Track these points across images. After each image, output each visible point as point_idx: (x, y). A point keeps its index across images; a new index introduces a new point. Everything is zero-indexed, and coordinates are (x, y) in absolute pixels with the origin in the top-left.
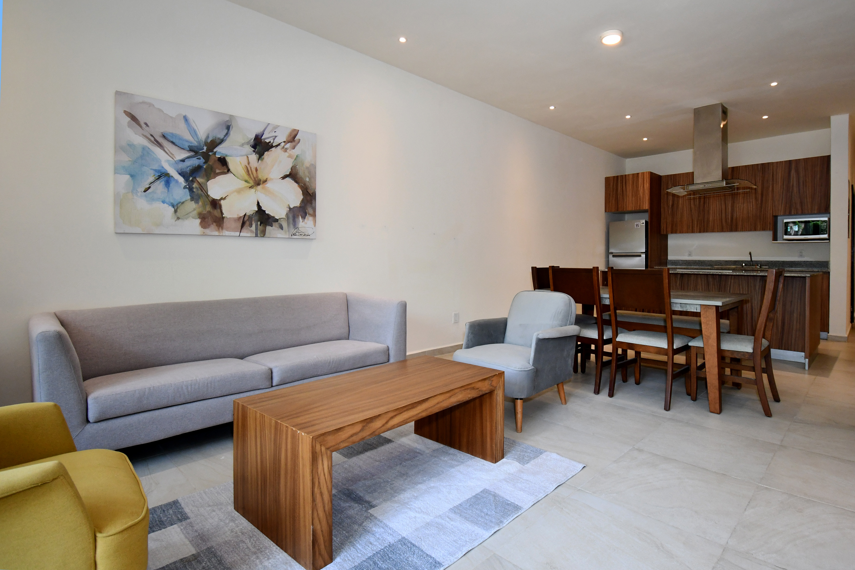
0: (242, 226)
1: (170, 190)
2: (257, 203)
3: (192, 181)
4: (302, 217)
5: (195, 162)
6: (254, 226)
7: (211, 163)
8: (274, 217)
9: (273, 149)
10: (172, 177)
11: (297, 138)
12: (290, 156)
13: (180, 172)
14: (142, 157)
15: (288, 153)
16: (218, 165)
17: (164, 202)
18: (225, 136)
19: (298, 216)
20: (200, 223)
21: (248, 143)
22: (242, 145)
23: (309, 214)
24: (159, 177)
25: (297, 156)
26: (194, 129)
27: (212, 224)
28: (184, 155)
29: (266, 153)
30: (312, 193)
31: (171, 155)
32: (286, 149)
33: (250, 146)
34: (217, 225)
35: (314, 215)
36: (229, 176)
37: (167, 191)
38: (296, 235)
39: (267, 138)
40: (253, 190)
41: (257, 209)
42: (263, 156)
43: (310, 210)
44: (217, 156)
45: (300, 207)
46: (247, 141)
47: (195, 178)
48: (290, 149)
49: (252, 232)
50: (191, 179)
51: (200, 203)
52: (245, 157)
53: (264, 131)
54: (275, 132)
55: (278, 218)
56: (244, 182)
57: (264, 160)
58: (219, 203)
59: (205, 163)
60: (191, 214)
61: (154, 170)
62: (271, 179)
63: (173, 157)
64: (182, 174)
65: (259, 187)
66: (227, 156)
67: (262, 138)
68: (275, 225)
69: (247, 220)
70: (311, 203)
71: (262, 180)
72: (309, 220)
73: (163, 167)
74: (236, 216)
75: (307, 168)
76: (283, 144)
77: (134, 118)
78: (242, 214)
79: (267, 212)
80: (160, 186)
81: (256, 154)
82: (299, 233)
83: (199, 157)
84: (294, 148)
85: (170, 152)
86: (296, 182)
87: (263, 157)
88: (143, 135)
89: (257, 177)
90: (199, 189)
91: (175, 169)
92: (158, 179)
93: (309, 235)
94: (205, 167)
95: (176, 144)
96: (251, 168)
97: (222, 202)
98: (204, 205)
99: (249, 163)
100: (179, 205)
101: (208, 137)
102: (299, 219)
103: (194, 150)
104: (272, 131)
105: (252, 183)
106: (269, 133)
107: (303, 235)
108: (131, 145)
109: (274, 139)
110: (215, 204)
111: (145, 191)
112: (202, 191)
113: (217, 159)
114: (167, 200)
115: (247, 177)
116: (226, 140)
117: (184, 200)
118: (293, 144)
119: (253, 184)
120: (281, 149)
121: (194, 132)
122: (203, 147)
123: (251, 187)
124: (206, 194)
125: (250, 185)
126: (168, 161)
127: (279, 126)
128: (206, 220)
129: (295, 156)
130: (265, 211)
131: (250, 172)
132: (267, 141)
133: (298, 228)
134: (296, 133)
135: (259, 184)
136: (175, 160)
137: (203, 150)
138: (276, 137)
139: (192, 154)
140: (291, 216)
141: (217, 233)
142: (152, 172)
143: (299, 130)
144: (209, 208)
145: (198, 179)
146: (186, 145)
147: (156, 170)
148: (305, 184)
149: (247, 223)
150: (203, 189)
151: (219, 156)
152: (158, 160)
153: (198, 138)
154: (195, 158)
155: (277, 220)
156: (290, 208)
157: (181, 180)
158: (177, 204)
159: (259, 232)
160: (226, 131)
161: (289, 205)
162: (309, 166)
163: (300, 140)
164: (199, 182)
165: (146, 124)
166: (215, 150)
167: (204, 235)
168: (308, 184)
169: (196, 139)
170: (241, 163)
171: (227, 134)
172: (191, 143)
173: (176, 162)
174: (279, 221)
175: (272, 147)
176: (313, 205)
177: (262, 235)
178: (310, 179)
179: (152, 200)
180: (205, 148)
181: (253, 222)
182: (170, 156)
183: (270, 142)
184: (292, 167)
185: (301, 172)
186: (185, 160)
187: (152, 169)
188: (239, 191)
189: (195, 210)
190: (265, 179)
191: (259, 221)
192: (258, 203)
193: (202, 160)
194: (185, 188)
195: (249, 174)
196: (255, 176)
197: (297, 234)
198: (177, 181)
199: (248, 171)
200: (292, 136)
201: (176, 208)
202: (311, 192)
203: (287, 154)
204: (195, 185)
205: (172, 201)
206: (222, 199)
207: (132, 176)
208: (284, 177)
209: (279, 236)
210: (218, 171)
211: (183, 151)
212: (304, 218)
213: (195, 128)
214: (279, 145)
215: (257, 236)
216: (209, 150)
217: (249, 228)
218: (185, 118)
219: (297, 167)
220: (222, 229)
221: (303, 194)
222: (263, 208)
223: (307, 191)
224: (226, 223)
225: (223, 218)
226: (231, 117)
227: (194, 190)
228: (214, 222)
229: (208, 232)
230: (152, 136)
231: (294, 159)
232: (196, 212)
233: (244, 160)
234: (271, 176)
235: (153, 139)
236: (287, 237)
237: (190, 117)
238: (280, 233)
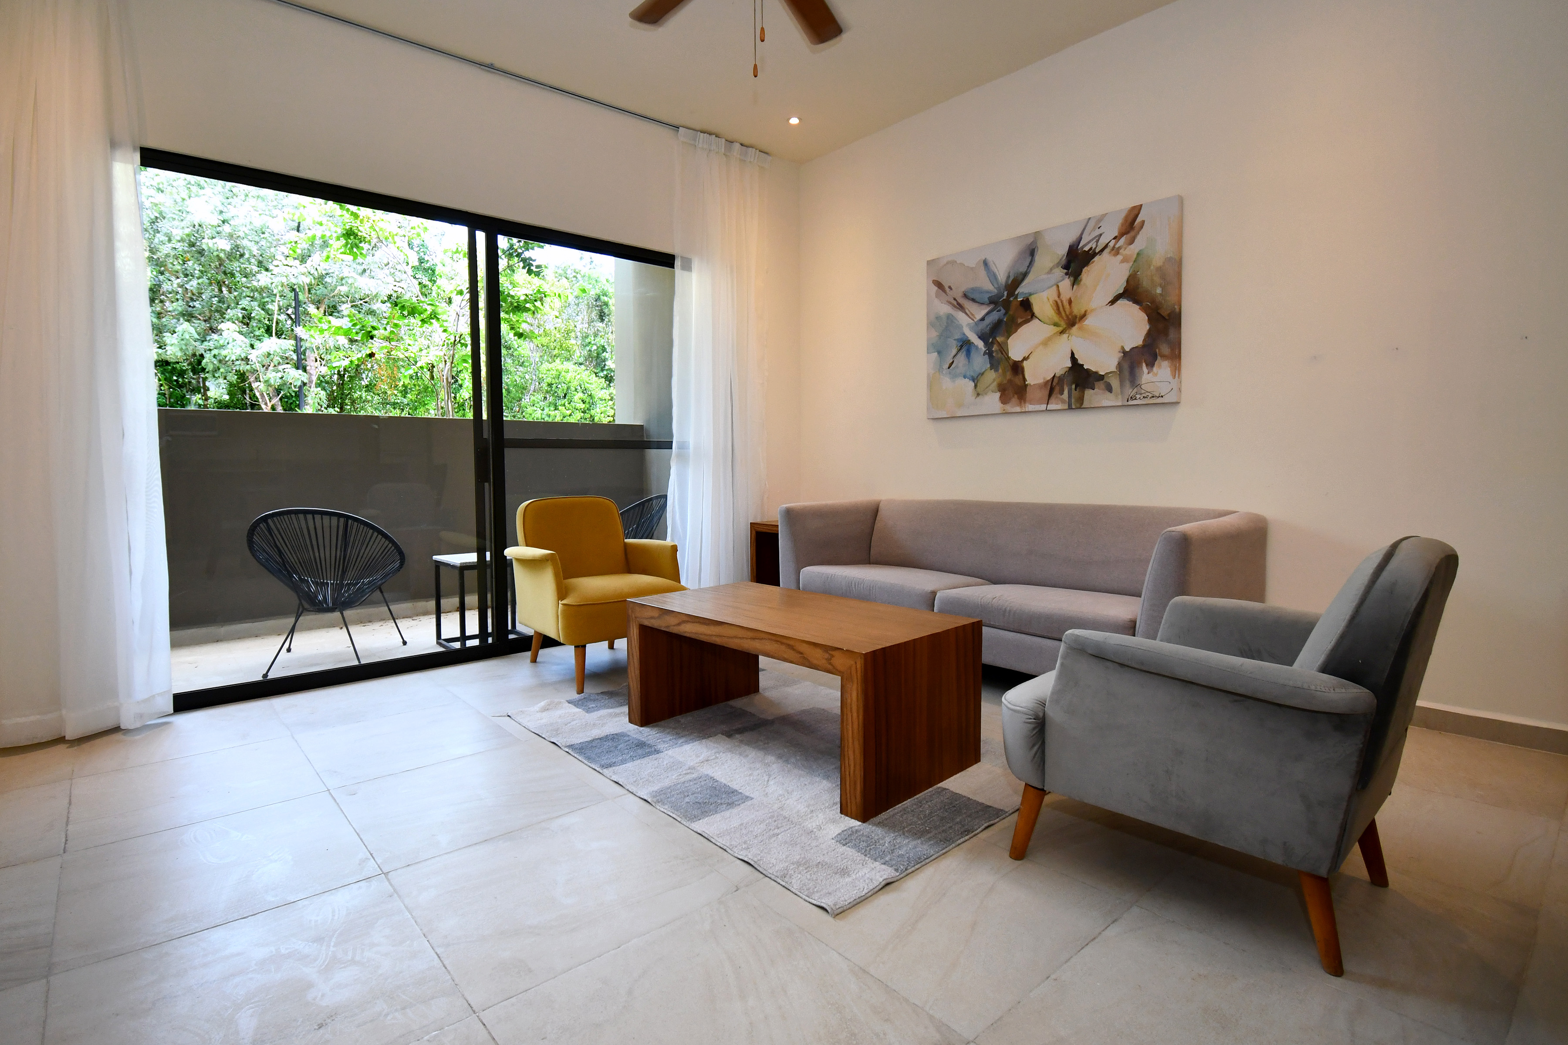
0: (1050, 395)
1: (970, 360)
2: (1070, 356)
3: (992, 342)
4: (1147, 365)
5: (995, 316)
6: (1066, 392)
7: (1011, 313)
8: (1096, 373)
9: (1096, 259)
10: (973, 343)
11: (1139, 220)
12: (1128, 259)
13: (980, 334)
14: (947, 328)
15: (1122, 255)
16: (1020, 312)
17: (965, 377)
18: (1028, 267)
19: (1140, 364)
20: (1000, 397)
21: (1057, 265)
22: (1052, 270)
23: (1161, 357)
24: (961, 347)
25: (1138, 254)
26: (994, 273)
27: (1014, 396)
28: (984, 310)
29: (1085, 270)
30: (1172, 315)
31: (970, 316)
32: (1119, 248)
33: (1063, 268)
34: (1019, 398)
35: (1175, 356)
36: (1035, 322)
37: (968, 363)
38: (1135, 399)
39: (1086, 245)
40: (1065, 336)
41: (1070, 365)
42: (1081, 276)
43: (1164, 349)
44: (1019, 300)
45: (1144, 346)
46: (1056, 261)
47: (994, 338)
48: (1124, 246)
49: (1063, 401)
50: (991, 339)
51: (1000, 371)
52: (1055, 288)
53: (1083, 233)
54: (1099, 228)
55: (1102, 373)
56: (1052, 327)
57: (1082, 283)
58: (1021, 366)
59: (1005, 314)
60: (991, 388)
61: (956, 340)
62: (1093, 310)
63: (974, 318)
64: (982, 337)
65: (1075, 329)
66: (1031, 294)
67: (1079, 247)
68: (1100, 385)
69: (1058, 384)
70: (1170, 335)
71: (1078, 316)
72: (1163, 369)
73: (964, 334)
74: (1041, 381)
75: (1159, 269)
76: (1111, 244)
77: (939, 285)
78: (1050, 377)
79: (1085, 367)
80: (961, 358)
81: (1069, 277)
82: (1141, 394)
83: (999, 308)
84: (1132, 241)
85: (971, 313)
86: (1136, 302)
87: (1079, 278)
88: (947, 301)
89: (1071, 313)
90: (999, 352)
91: (976, 333)
92: (960, 349)
93: (1162, 397)
94: (1005, 319)
95: (976, 300)
96: (1062, 302)
97: (1025, 363)
98: (1005, 373)
99: (1059, 295)
100: (979, 378)
101: (1008, 277)
102: (1142, 367)
103: (994, 301)
104: (1094, 229)
105: (1063, 325)
106: (1090, 234)
107: (1149, 397)
108: (938, 318)
109: (1098, 241)
110: (1017, 368)
111: (949, 368)
112: (1002, 354)
113: (1019, 303)
114: (968, 374)
115: (1056, 318)
116: (1030, 272)
117: (983, 370)
118: (1132, 234)
119: (1065, 326)
120: (1110, 252)
121: (993, 276)
122: (1003, 293)
123: (1062, 332)
124: (1006, 357)
125: (1060, 329)
126: (968, 325)
127: (1104, 216)
128: (1007, 392)
129: (1135, 256)
130: (1083, 365)
131: (1061, 308)
132: (1086, 249)
133: (1140, 385)
134: (1136, 212)
135: (1073, 324)
136: (976, 320)
137: (1003, 297)
138: (1101, 235)
139: (992, 306)
140: (1126, 366)
141: (1018, 409)
142: (955, 342)
143: (1142, 205)
144: (1009, 375)
145: (998, 339)
146: (987, 298)
147: (958, 340)
148: (1153, 302)
149: (1057, 389)
150: (1004, 350)
151: (1022, 299)
152: (960, 327)
153: (998, 283)
154: (994, 312)
155: (1101, 378)
156: (1125, 353)
157: (982, 346)
158: (977, 377)
159: (1073, 400)
160: (1029, 259)
161: (1123, 348)
163: (1144, 221)
164: (999, 342)
165: (950, 288)
166: (1016, 293)
167: (1005, 413)
168: (1160, 299)
169: (996, 286)
170: (1049, 300)
171: (1031, 262)
172: (992, 292)
173: (977, 323)
174: (1106, 379)
175: (1095, 254)
176: (1175, 336)
177: (1079, 406)
178: (1163, 288)
179: (954, 377)
180: (1006, 293)
181: (1066, 386)
182: (970, 318)
183: (1091, 249)
184: (1129, 276)
185: (1146, 281)
186: (985, 318)
187: (954, 339)
188: (1046, 343)
189: (994, 380)
190: (1083, 312)
191: (1074, 383)
192: (1073, 354)
193: (1003, 311)
194: (985, 354)
195: (1059, 313)
196: (1068, 313)
197: (1138, 396)
198: (977, 347)
199: (1058, 309)
200: (1130, 220)
201: (976, 381)
202: (1165, 313)
203: (1120, 257)
204: (995, 348)
205: (972, 374)
206: (1025, 359)
207: (939, 353)
209: (1106, 403)
210: (1020, 321)
211: (984, 307)
212: (1151, 365)
213: (996, 270)
214: (1106, 246)
215: (1070, 408)
216: (1009, 296)
217: (1059, 395)
218: (985, 263)
219: (1138, 273)
220: (1025, 402)
221: (1150, 320)
222: (1080, 362)
223: (1159, 314)
224: (1030, 394)
225: (1026, 386)
226: (1037, 235)
227: (994, 355)
228: (1016, 393)
229: (1009, 408)
230: (955, 299)
231: (1132, 263)
232: (995, 383)
233: (1051, 294)
234: (1093, 305)
235: (955, 303)
236: (1120, 404)
237: (990, 259)
238: (1107, 400)
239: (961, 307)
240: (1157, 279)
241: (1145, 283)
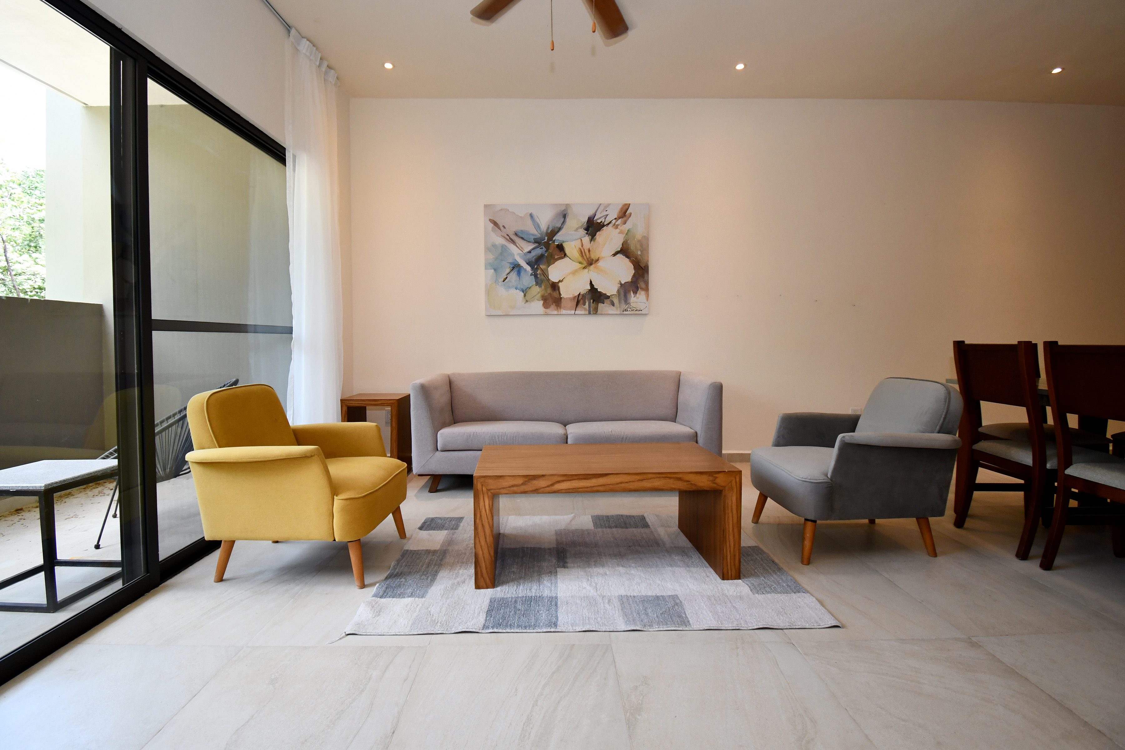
0: (577, 305)
1: (520, 278)
2: (589, 283)
3: (537, 268)
4: (633, 291)
5: (539, 252)
6: (587, 304)
7: (550, 251)
8: (605, 294)
9: (605, 228)
10: (522, 267)
11: (628, 212)
12: (621, 232)
13: (527, 262)
14: (501, 254)
16: (557, 251)
17: (516, 289)
18: (562, 224)
19: (629, 291)
20: (543, 304)
21: (581, 227)
22: (577, 229)
23: (641, 289)
24: (513, 268)
25: (628, 231)
26: (537, 223)
27: (552, 304)
28: (531, 246)
29: (598, 233)
30: (644, 267)
31: (521, 249)
32: (618, 225)
33: (584, 229)
34: (556, 306)
35: (647, 289)
36: (566, 260)
37: (518, 280)
38: (627, 311)
39: (599, 218)
40: (586, 270)
41: (589, 288)
42: (595, 237)
43: (642, 284)
44: (555, 244)
45: (631, 282)
46: (580, 225)
47: (539, 265)
48: (621, 225)
49: (585, 309)
50: (536, 267)
51: (543, 287)
52: (580, 240)
53: (596, 212)
54: (606, 211)
55: (609, 295)
56: (578, 263)
57: (596, 240)
58: (557, 286)
59: (546, 251)
60: (536, 297)
61: (509, 263)
62: (603, 258)
63: (523, 250)
64: (529, 263)
65: (592, 267)
66: (563, 242)
67: (594, 219)
68: (607, 301)
69: (582, 298)
70: (643, 277)
71: (594, 260)
72: (641, 295)
73: (516, 260)
74: (571, 296)
75: (639, 241)
76: (614, 221)
77: (495, 223)
78: (577, 294)
79: (599, 290)
80: (513, 275)
81: (588, 236)
83: (542, 247)
84: (625, 223)
85: (520, 246)
86: (627, 257)
88: (502, 236)
89: (590, 257)
90: (542, 275)
91: (524, 260)
92: (512, 270)
93: (641, 310)
94: (546, 255)
95: (525, 239)
96: (584, 249)
97: (560, 284)
98: (546, 289)
99: (582, 246)
100: (527, 290)
101: (548, 228)
102: (631, 294)
103: (538, 242)
104: (603, 211)
105: (585, 264)
106: (601, 213)
107: (634, 310)
108: (495, 246)
109: (605, 218)
110: (555, 286)
111: (503, 282)
112: (544, 276)
113: (555, 246)
114: (519, 287)
115: (581, 259)
116: (563, 227)
117: (531, 285)
118: (625, 219)
119: (586, 265)
120: (613, 226)
121: (537, 226)
122: (545, 237)
123: (584, 268)
124: (547, 278)
125: (584, 266)
126: (519, 254)
127: (610, 205)
128: (547, 301)
129: (627, 232)
130: (597, 289)
131: (584, 254)
132: (599, 221)
133: (629, 304)
134: (627, 207)
135: (591, 264)
136: (524, 252)
137: (545, 240)
138: (607, 215)
139: (536, 245)
140: (622, 292)
141: (556, 312)
142: (508, 265)
143: (630, 204)
144: (549, 290)
145: (541, 266)
146: (532, 238)
147: (511, 263)
148: (636, 258)
149: (581, 302)
150: (545, 274)
151: (558, 244)
152: (512, 255)
153: (541, 231)
154: (538, 249)
155: (608, 297)
156: (621, 284)
157: (528, 268)
159: (591, 309)
160: (562, 220)
161: (620, 281)
162: (641, 239)
163: (631, 213)
164: (541, 269)
165: (504, 226)
166: (554, 239)
167: (546, 314)
168: (639, 257)
169: (539, 232)
170: (575, 247)
171: (564, 223)
172: (536, 236)
173: (525, 254)
174: (611, 298)
175: (604, 226)
176: (646, 278)
177: (595, 313)
178: (641, 252)
179: (508, 288)
180: (546, 238)
181: (586, 300)
183: (602, 222)
184: (624, 242)
185: (633, 247)
186: (532, 252)
187: (508, 263)
188: (574, 273)
189: (539, 293)
190: (597, 258)
191: (592, 299)
192: (591, 282)
193: (544, 249)
194: (531, 275)
195: (582, 256)
196: (588, 257)
197: (629, 309)
198: (525, 270)
199: (582, 253)
200: (624, 211)
201: (525, 293)
202: (642, 265)
203: (618, 230)
204: (539, 272)
205: (522, 287)
206: (560, 281)
207: (495, 270)
208: (615, 255)
209: (611, 312)
210: (556, 257)
211: (530, 244)
212: (635, 293)
213: (539, 222)
214: (610, 222)
215: (590, 313)
216: (549, 240)
217: (583, 306)
218: (531, 216)
219: (629, 241)
220: (560, 308)
221: (635, 268)
222: (596, 287)
223: (639, 265)
224: (563, 303)
225: (561, 298)
226: (567, 206)
227: (538, 276)
228: (554, 302)
229: (549, 311)
230: (508, 235)
231: (625, 235)
232: (539, 294)
233: (578, 243)
234: (603, 255)
235: (508, 238)
236: (619, 313)
237: (535, 214)
238: (611, 310)
239: (513, 241)
240: (639, 247)
241: (632, 248)
